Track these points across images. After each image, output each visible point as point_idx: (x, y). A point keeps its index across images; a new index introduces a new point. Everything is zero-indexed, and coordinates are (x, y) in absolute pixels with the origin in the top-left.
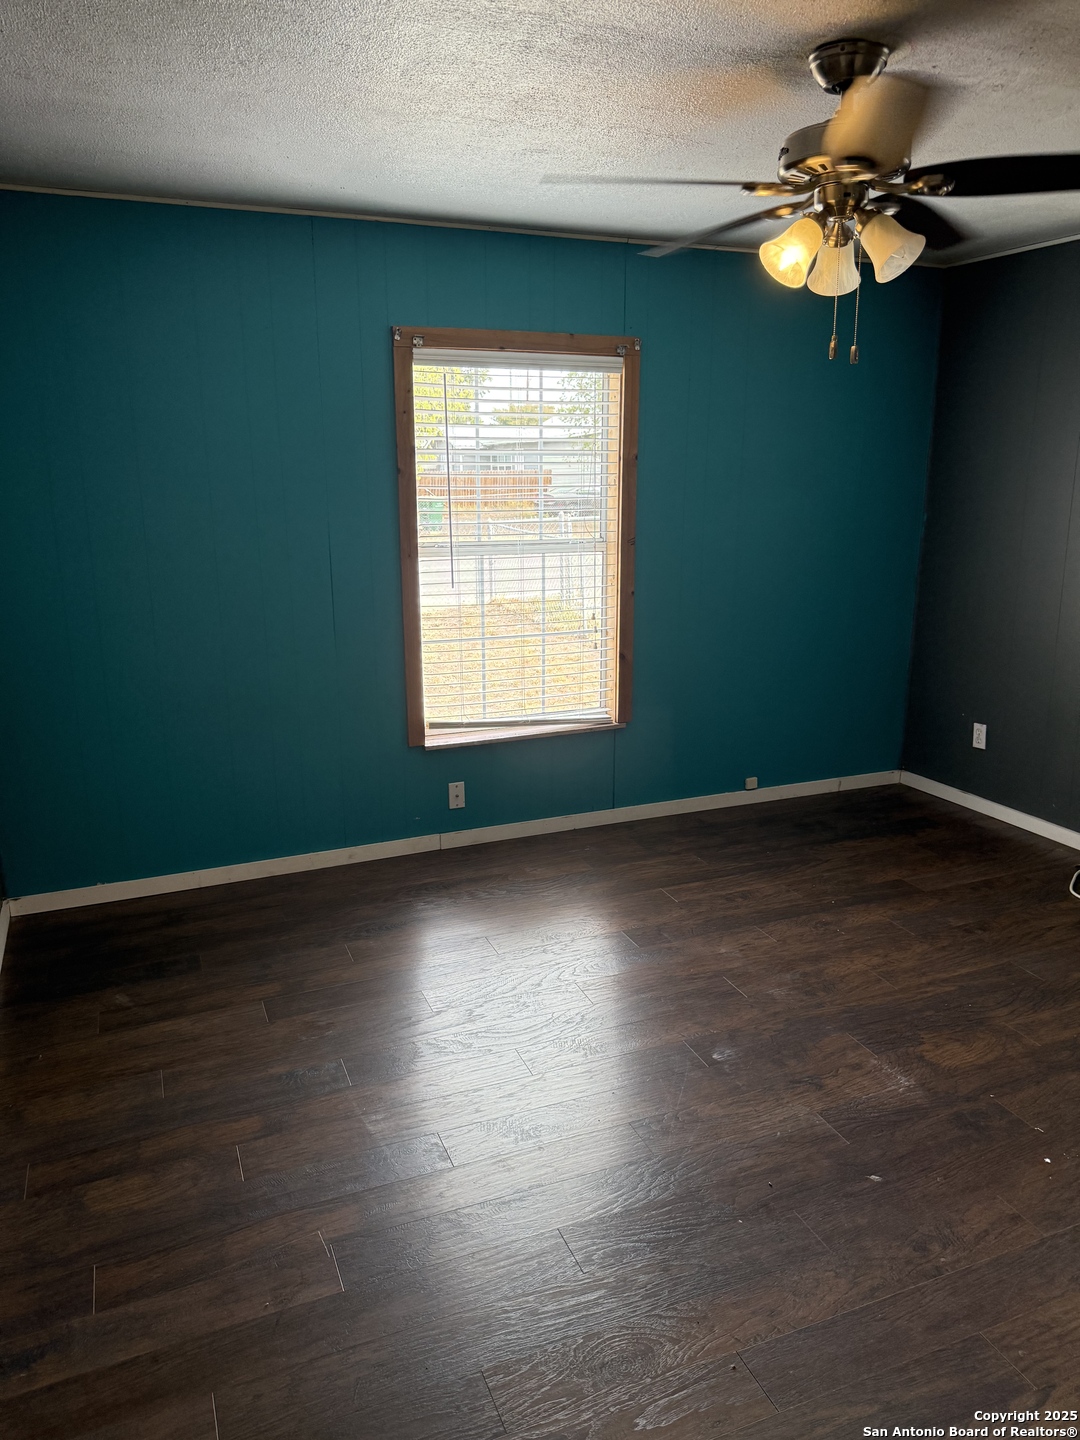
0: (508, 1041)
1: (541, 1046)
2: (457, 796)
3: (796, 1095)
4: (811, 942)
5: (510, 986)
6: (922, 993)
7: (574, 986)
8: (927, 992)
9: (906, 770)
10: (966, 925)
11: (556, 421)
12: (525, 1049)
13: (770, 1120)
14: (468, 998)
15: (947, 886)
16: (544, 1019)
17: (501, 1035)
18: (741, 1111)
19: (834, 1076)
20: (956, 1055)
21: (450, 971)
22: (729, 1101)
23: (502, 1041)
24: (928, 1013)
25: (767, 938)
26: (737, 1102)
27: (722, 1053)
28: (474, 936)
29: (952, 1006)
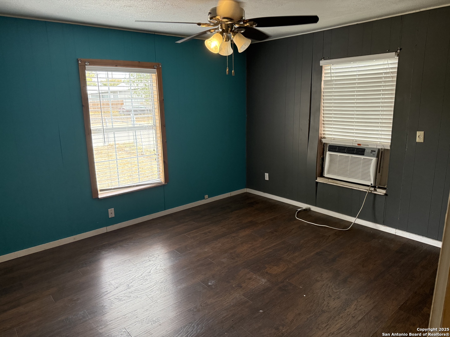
0: (143, 292)
1: (154, 292)
2: (111, 213)
3: (234, 291)
4: (231, 243)
5: (140, 274)
6: (263, 253)
7: (162, 270)
8: (265, 253)
9: (248, 188)
10: (271, 231)
11: (123, 84)
12: (149, 294)
13: (229, 300)
14: (127, 281)
15: (264, 220)
16: (153, 283)
17: (140, 291)
18: (220, 299)
19: (244, 283)
20: (276, 270)
21: (118, 273)
22: (216, 297)
23: (141, 293)
24: (266, 259)
25: (218, 244)
26: (218, 297)
27: (211, 282)
28: (124, 260)
29: (272, 255)
